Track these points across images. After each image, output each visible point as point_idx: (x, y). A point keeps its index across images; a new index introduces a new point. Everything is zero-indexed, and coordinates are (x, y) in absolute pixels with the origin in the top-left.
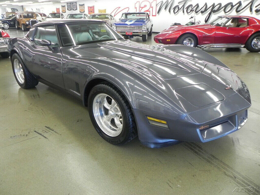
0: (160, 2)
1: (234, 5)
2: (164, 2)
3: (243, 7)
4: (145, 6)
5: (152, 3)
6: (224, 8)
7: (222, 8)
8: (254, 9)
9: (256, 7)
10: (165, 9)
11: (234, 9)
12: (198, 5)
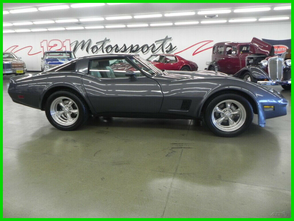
0: (75, 42)
1: (149, 46)
2: (80, 42)
3: (156, 48)
4: (56, 45)
5: (64, 42)
6: (141, 49)
7: (140, 48)
8: (165, 50)
9: (166, 48)
10: (82, 48)
11: (150, 50)
12: (117, 46)
